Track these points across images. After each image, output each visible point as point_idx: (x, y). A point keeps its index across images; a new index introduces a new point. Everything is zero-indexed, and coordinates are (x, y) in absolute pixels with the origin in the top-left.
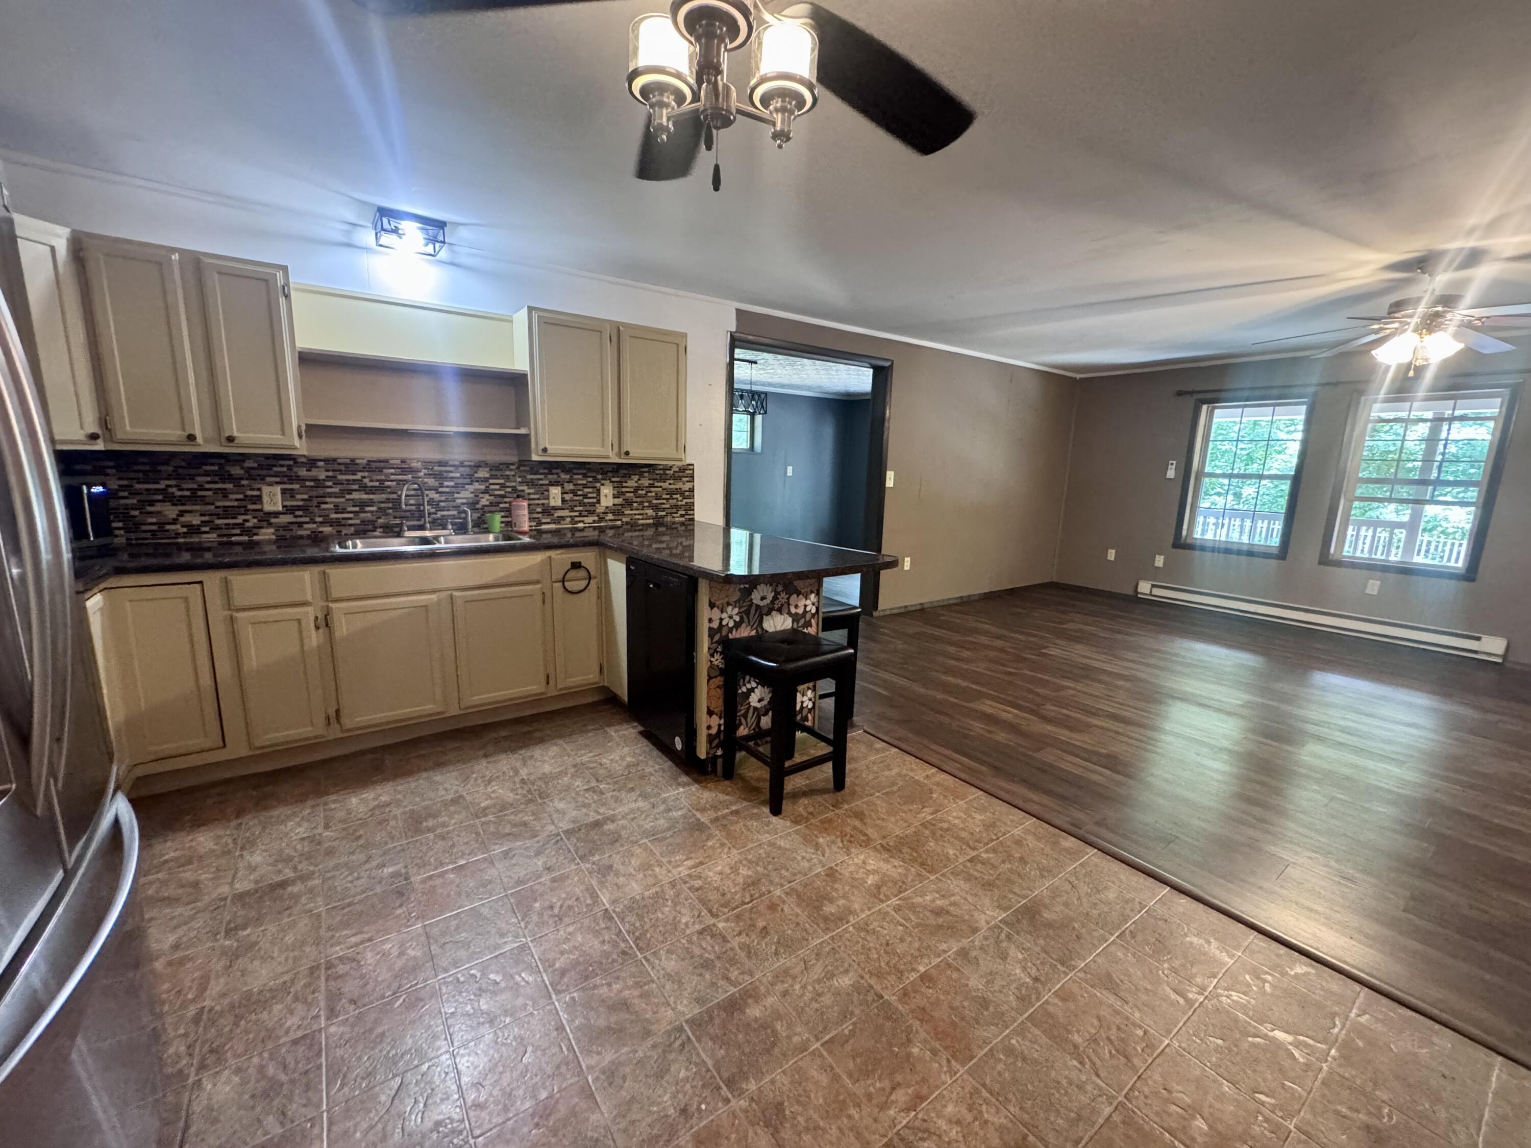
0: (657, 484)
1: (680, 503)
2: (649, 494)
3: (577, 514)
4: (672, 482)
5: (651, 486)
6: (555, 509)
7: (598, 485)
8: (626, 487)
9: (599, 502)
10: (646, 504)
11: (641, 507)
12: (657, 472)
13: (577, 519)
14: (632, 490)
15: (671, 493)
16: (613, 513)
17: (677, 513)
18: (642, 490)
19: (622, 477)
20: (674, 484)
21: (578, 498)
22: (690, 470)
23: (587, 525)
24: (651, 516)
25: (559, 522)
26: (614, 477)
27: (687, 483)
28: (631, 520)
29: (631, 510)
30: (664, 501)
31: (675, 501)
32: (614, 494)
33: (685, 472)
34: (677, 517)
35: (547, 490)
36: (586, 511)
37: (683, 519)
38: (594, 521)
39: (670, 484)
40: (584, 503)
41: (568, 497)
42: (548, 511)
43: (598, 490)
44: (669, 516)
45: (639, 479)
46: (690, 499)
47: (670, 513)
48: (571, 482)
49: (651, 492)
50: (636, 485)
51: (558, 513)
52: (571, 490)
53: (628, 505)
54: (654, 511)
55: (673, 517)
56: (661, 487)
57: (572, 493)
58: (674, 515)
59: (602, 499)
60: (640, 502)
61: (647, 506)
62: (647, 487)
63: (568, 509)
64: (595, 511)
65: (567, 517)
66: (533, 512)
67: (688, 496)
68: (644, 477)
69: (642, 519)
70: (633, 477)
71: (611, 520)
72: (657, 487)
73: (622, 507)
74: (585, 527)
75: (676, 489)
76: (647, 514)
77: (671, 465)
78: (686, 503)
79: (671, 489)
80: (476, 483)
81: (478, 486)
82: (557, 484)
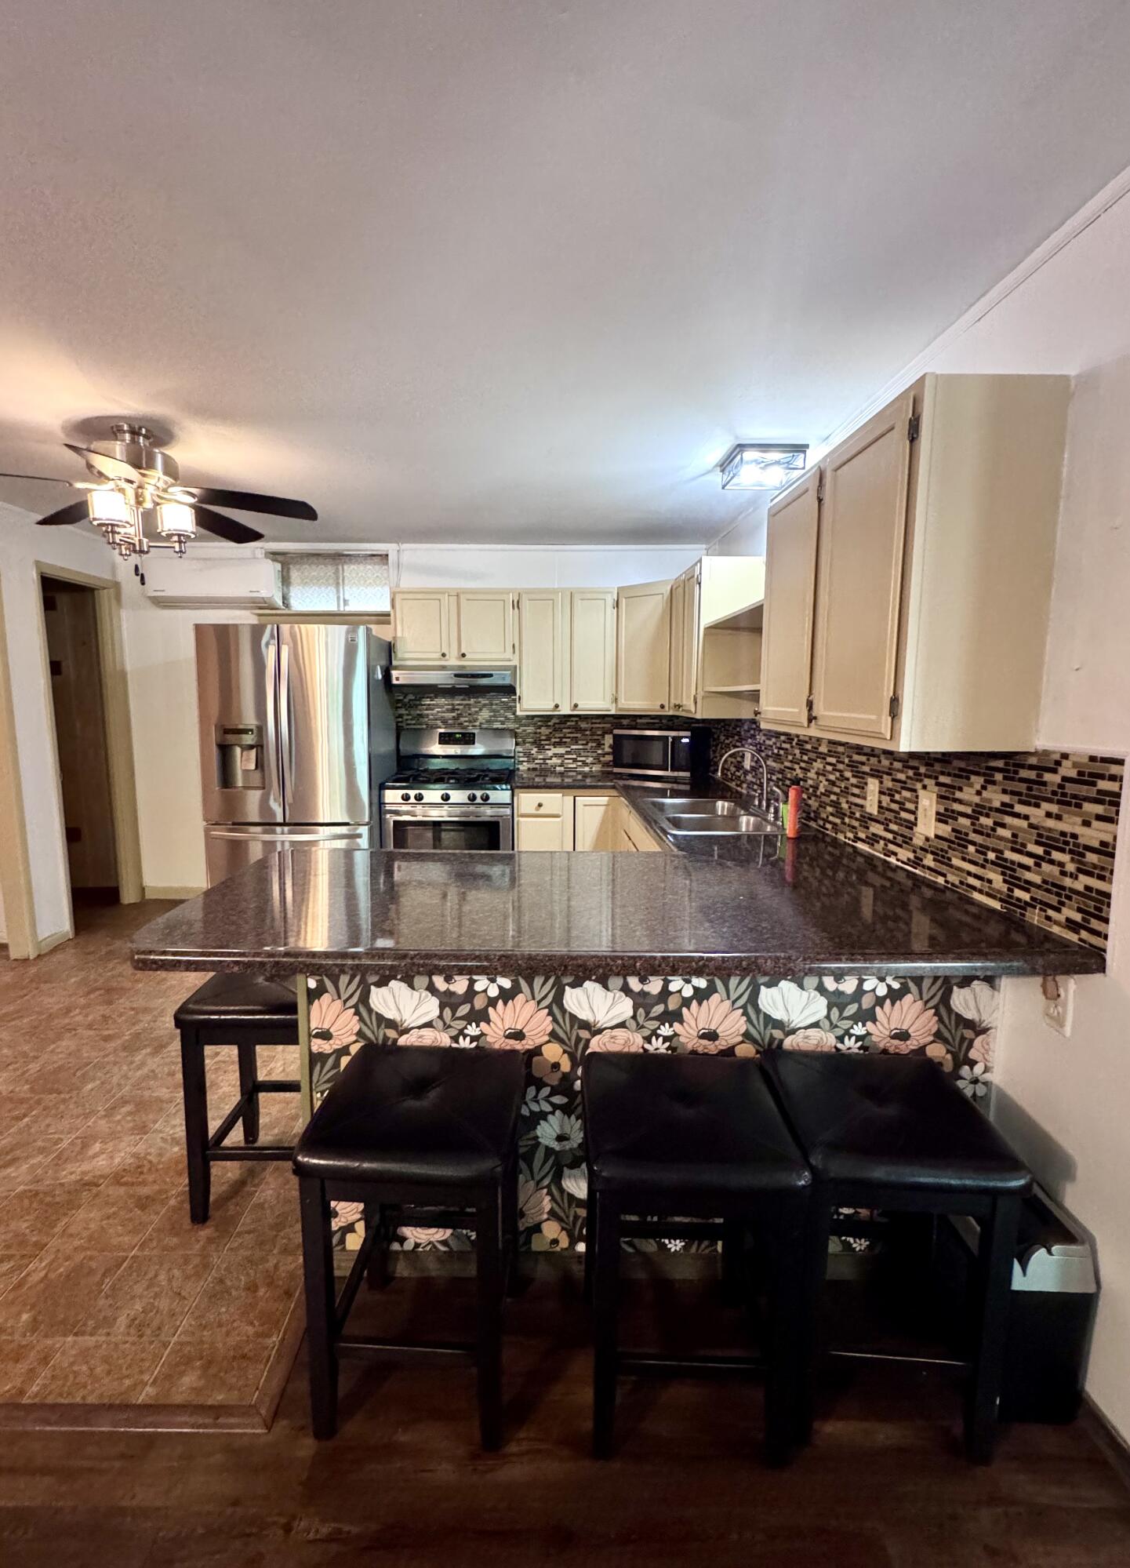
0: (1019, 808)
1: (1068, 882)
2: (1000, 831)
3: (890, 836)
4: (1054, 808)
5: (1006, 809)
7: (919, 786)
8: (960, 802)
10: (991, 856)
11: (980, 859)
12: (1024, 773)
13: (891, 847)
14: (969, 810)
15: (1052, 842)
16: (936, 854)
17: (1058, 910)
18: (988, 816)
19: (955, 776)
20: (1059, 817)
21: (895, 806)
22: (1113, 778)
23: (899, 864)
24: (999, 891)
25: (873, 845)
26: (943, 773)
27: (1095, 824)
28: (961, 883)
29: (964, 859)
30: (1030, 862)
31: (1056, 870)
32: (938, 813)
33: (1094, 784)
34: (1057, 923)
35: (866, 784)
36: (902, 836)
37: (1073, 937)
38: (909, 859)
39: (1049, 815)
40: (901, 819)
41: (886, 800)
42: (866, 819)
43: (917, 797)
44: (1037, 911)
45: (984, 788)
46: (1102, 878)
47: (1041, 902)
48: (890, 774)
49: (1003, 826)
50: (976, 799)
51: (877, 829)
52: (888, 789)
53: (959, 845)
54: (1005, 881)
55: (1048, 918)
56: (1026, 817)
57: (889, 795)
58: (1050, 912)
59: (920, 813)
60: (981, 846)
61: (993, 863)
62: (997, 810)
63: (883, 824)
64: (911, 839)
65: (881, 837)
66: (852, 815)
67: (1095, 866)
68: (994, 783)
69: (981, 891)
70: (973, 778)
71: (930, 869)
72: (1017, 815)
73: (949, 847)
74: (897, 866)
75: (1063, 834)
76: (990, 881)
77: (1057, 757)
78: (1088, 888)
79: (1050, 830)
80: (819, 760)
81: (820, 764)
82: (875, 773)
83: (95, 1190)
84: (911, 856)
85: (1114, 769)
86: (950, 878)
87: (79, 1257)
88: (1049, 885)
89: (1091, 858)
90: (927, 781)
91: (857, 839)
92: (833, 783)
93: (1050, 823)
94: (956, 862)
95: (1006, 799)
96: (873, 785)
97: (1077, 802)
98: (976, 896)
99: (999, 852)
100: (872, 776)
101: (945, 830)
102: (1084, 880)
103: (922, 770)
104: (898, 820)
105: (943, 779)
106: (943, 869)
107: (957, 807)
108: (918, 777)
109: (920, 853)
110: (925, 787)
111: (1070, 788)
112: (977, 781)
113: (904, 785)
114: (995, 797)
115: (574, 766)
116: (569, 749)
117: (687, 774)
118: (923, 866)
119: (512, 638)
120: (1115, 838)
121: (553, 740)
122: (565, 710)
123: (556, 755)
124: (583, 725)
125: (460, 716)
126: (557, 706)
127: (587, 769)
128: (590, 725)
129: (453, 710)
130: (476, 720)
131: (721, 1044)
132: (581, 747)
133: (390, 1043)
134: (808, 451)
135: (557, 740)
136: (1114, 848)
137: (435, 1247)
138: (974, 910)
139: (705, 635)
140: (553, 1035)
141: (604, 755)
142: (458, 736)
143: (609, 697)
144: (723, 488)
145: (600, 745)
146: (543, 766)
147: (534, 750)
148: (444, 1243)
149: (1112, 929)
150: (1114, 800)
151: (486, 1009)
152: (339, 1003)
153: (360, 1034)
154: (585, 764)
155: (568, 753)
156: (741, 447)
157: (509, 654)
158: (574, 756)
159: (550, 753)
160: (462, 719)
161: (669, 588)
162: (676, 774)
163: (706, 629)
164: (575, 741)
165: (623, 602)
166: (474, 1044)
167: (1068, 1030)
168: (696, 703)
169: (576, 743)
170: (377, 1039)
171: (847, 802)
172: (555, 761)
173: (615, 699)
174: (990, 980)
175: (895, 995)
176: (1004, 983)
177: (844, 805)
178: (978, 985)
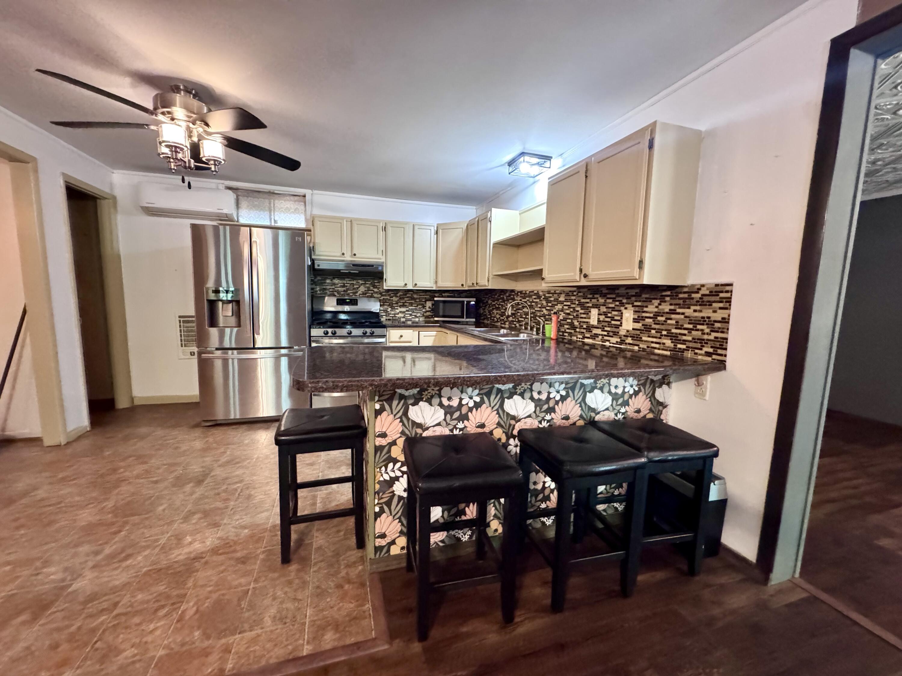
0: (679, 310)
1: (706, 337)
2: (669, 322)
3: (606, 333)
4: (698, 308)
5: (672, 312)
6: (594, 327)
7: (623, 308)
8: (647, 312)
9: (622, 324)
10: (664, 333)
11: (658, 335)
12: (681, 296)
13: (606, 338)
16: (633, 337)
17: (701, 349)
18: (662, 316)
19: (644, 301)
20: (700, 311)
21: (609, 320)
22: (727, 292)
23: (612, 345)
24: (668, 347)
25: (595, 339)
26: (636, 301)
27: (719, 311)
28: (648, 347)
29: (649, 337)
30: (686, 332)
31: (699, 333)
32: (634, 319)
33: (718, 295)
34: (700, 355)
35: (590, 312)
36: (612, 332)
37: (709, 359)
38: (617, 342)
39: (695, 311)
40: (612, 325)
41: (602, 318)
42: (589, 328)
43: (622, 313)
44: (690, 352)
45: (660, 304)
46: (723, 332)
47: (692, 348)
48: (605, 305)
49: (671, 319)
50: (656, 310)
51: (595, 331)
52: (604, 312)
53: (646, 331)
54: (672, 342)
55: (696, 354)
56: (683, 314)
57: (604, 315)
58: (697, 351)
59: (624, 321)
60: (658, 329)
61: (665, 335)
62: (667, 313)
63: (601, 328)
64: (618, 333)
65: (599, 335)
66: (581, 327)
67: (719, 328)
68: (665, 302)
69: (659, 349)
70: (653, 301)
71: (630, 344)
72: (679, 314)
73: (641, 333)
74: (610, 346)
75: (703, 318)
76: (664, 344)
77: (699, 287)
78: (716, 338)
79: (696, 317)
80: (559, 305)
81: (559, 307)
82: (595, 306)
83: (203, 560)
84: (619, 340)
85: (728, 288)
86: (641, 346)
87: (215, 596)
88: (694, 340)
89: (717, 325)
90: (627, 306)
91: (584, 337)
92: (569, 314)
93: (696, 314)
94: (644, 338)
95: (672, 307)
96: (594, 312)
97: (710, 303)
98: (657, 351)
99: (669, 331)
100: (594, 307)
101: (638, 326)
102: (714, 335)
103: (624, 301)
104: (610, 325)
105: (636, 304)
106: (638, 343)
107: (644, 315)
108: (622, 304)
109: (623, 338)
110: (626, 308)
111: (706, 299)
112: (656, 302)
113: (613, 309)
114: (666, 307)
115: (410, 318)
116: (408, 309)
117: (474, 320)
118: (626, 344)
119: (382, 247)
120: (729, 316)
121: (399, 304)
122: (410, 287)
123: (401, 312)
124: (415, 296)
125: (348, 290)
126: (406, 284)
127: (417, 320)
128: (418, 297)
129: (344, 286)
130: (357, 292)
131: (571, 421)
132: (414, 308)
133: (418, 436)
134: (552, 160)
135: (402, 304)
136: (729, 319)
137: (437, 544)
138: (656, 358)
139: (493, 247)
140: (499, 424)
141: (426, 312)
142: (347, 300)
143: (433, 281)
144: (509, 173)
145: (424, 307)
146: (394, 318)
147: (389, 309)
148: (442, 541)
149: (729, 352)
150: (729, 300)
151: (467, 414)
152: (392, 416)
153: (403, 433)
154: (416, 317)
155: (407, 311)
156: (523, 154)
157: (380, 256)
158: (410, 313)
159: (398, 311)
160: (349, 292)
161: (466, 225)
162: (468, 320)
163: (494, 244)
164: (411, 304)
165: (440, 232)
166: (461, 432)
167: (707, 397)
168: (488, 281)
169: (412, 306)
170: (411, 435)
171: (578, 322)
172: (401, 315)
173: (436, 282)
174: (668, 384)
175: (636, 393)
176: (674, 385)
177: (576, 323)
178: (665, 387)
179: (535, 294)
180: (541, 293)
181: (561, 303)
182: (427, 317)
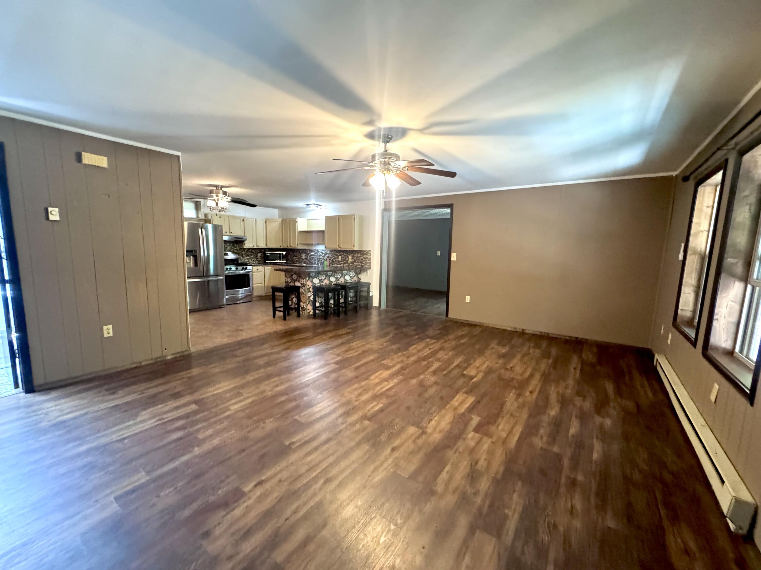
2: (360, 259)
5: (361, 256)
6: (340, 261)
7: (348, 256)
8: (354, 256)
9: (348, 260)
12: (362, 253)
13: (344, 264)
16: (352, 263)
19: (354, 254)
20: (365, 256)
21: (345, 259)
25: (341, 265)
26: (352, 254)
27: (369, 256)
28: (355, 265)
30: (363, 261)
31: (366, 261)
32: (351, 259)
33: (368, 253)
34: (366, 266)
37: (368, 267)
38: (348, 265)
41: (343, 258)
42: (339, 262)
44: (364, 266)
48: (343, 255)
50: (357, 256)
51: (341, 262)
53: (355, 261)
54: (361, 264)
59: (349, 259)
60: (357, 261)
62: (359, 257)
64: (348, 262)
66: (336, 262)
71: (351, 265)
75: (366, 258)
76: (359, 264)
77: (365, 251)
81: (328, 255)
82: (341, 255)
85: (370, 251)
88: (365, 263)
89: (369, 259)
91: (337, 265)
92: (332, 258)
94: (355, 263)
96: (340, 257)
98: (358, 266)
99: (360, 261)
101: (353, 260)
102: (369, 261)
104: (345, 261)
106: (353, 265)
107: (354, 258)
108: (348, 255)
112: (357, 254)
113: (346, 256)
114: (359, 255)
116: (250, 257)
119: (243, 229)
120: (371, 257)
127: (254, 262)
128: (255, 251)
131: (342, 283)
133: (315, 286)
135: (247, 255)
138: (358, 268)
140: (329, 283)
141: (258, 259)
147: (242, 258)
149: (371, 265)
150: (370, 254)
151: (323, 281)
157: (242, 233)
158: (251, 259)
161: (281, 221)
162: (282, 261)
163: (299, 231)
165: (267, 222)
166: (322, 285)
167: (368, 275)
168: (297, 245)
169: (252, 256)
173: (266, 245)
174: (361, 274)
175: (355, 276)
176: (362, 274)
177: (334, 260)
178: (360, 274)
179: (316, 251)
180: (319, 250)
181: (328, 254)
182: (259, 261)
